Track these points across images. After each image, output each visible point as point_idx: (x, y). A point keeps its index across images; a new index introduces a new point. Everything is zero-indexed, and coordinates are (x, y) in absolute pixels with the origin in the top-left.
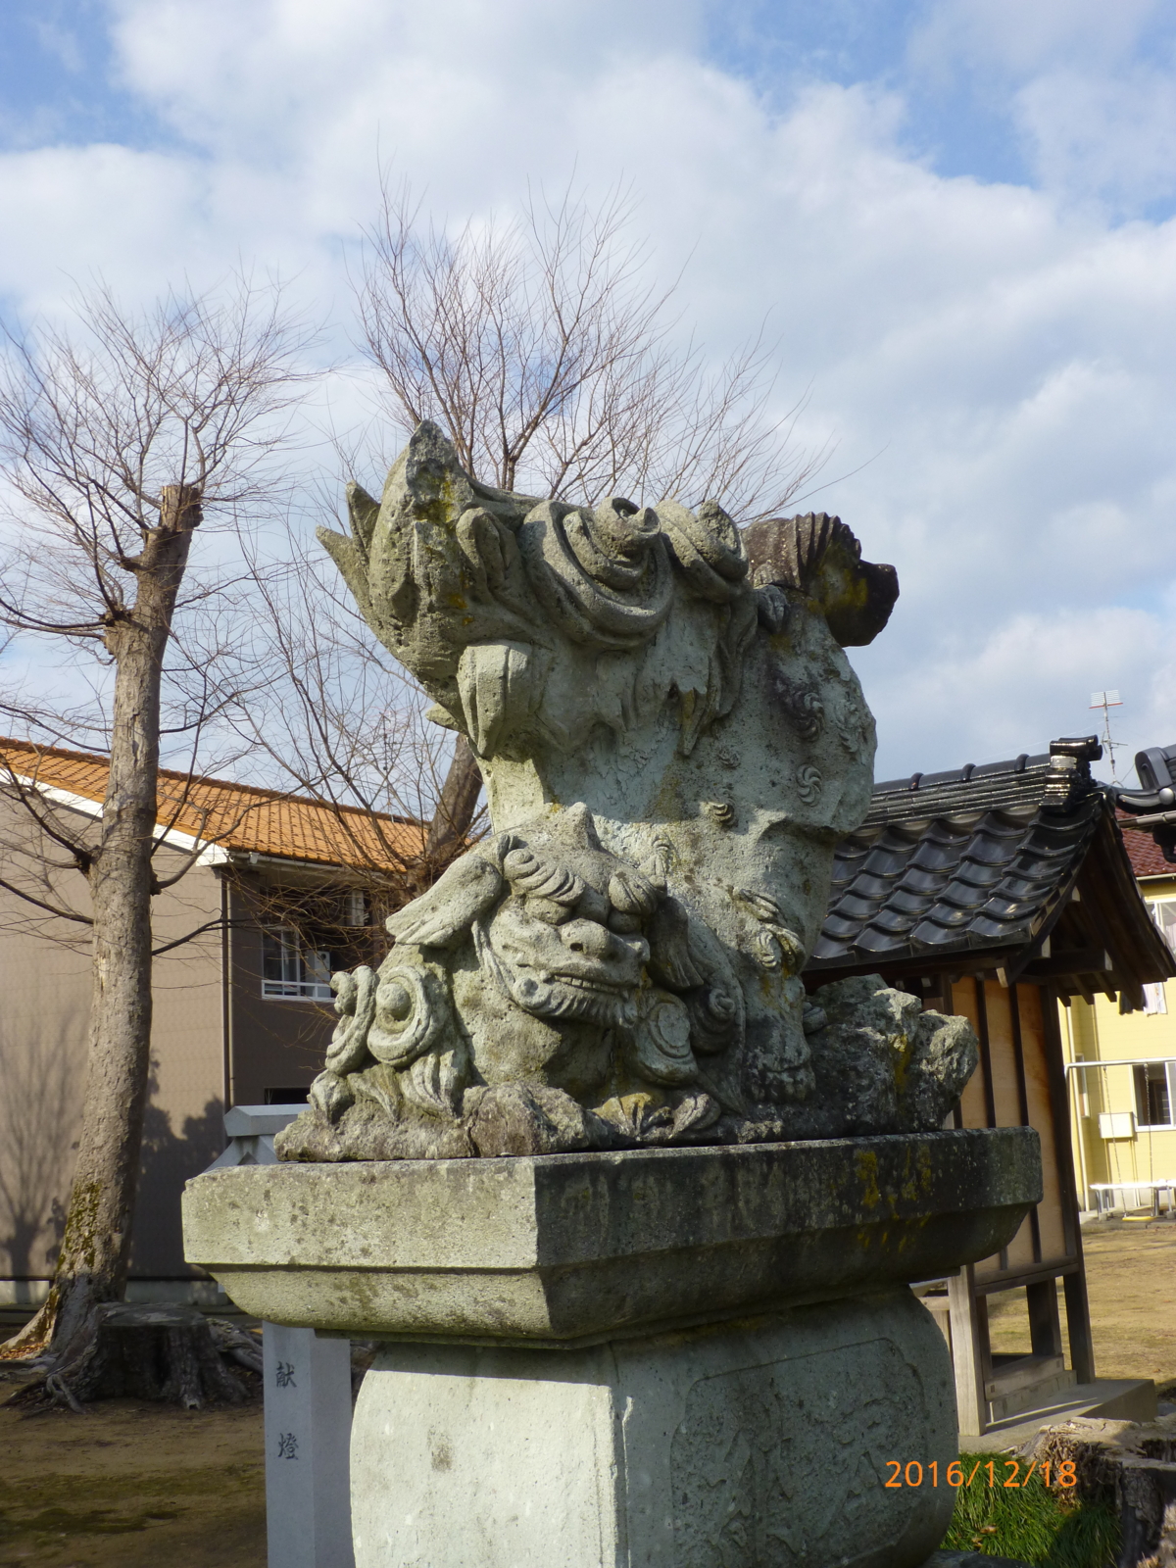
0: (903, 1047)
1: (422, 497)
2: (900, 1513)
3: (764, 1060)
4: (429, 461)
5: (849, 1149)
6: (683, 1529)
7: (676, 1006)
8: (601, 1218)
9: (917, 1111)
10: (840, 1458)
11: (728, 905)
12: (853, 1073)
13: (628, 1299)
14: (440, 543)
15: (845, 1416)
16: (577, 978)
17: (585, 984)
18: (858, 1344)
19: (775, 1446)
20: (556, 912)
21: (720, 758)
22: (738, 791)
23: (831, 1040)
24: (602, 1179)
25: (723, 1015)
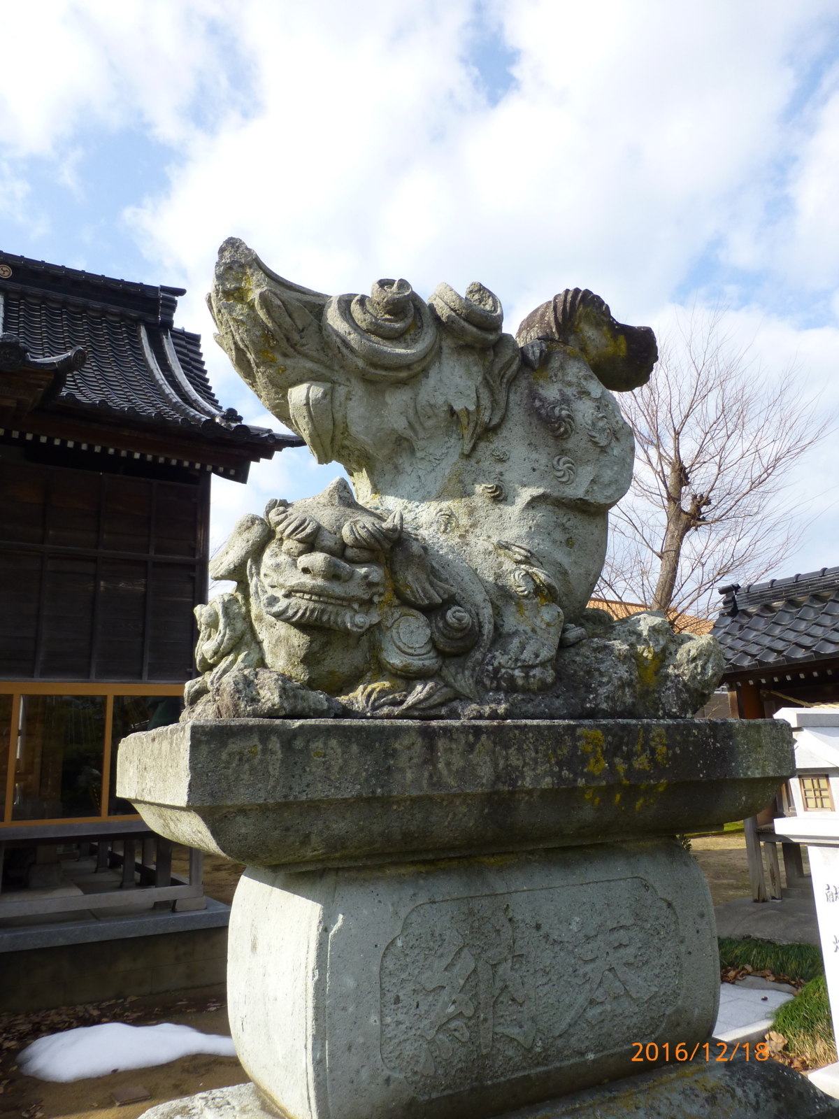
0: (650, 656)
1: (228, 286)
2: (652, 1018)
3: (501, 659)
4: (233, 262)
5: (573, 728)
6: (393, 1026)
7: (417, 618)
8: (271, 769)
9: (662, 703)
10: (581, 972)
11: (490, 553)
12: (596, 674)
13: (313, 836)
14: (242, 314)
15: (588, 938)
16: (308, 593)
17: (313, 598)
18: (609, 881)
19: (506, 960)
20: (296, 547)
21: (493, 455)
22: (507, 477)
23: (584, 650)
24: (274, 738)
25: (456, 625)
